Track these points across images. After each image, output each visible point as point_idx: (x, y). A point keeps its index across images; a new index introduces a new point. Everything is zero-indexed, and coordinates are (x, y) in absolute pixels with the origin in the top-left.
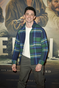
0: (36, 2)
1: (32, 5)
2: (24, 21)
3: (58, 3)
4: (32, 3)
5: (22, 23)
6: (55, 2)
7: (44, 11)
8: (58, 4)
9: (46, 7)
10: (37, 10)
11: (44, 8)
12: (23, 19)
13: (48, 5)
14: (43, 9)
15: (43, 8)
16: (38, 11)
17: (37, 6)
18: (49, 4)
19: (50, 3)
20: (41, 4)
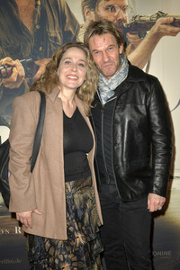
0: (48, 10)
1: (34, 19)
2: (12, 72)
3: (116, 14)
4: (35, 12)
5: (8, 80)
6: (107, 9)
7: (75, 38)
8: (116, 17)
9: (79, 27)
10: (53, 35)
11: (74, 28)
12: (9, 66)
13: (85, 20)
14: (70, 32)
15: (71, 29)
16: (56, 38)
17: (51, 24)
18: (87, 17)
19: (92, 13)
20: (64, 17)
